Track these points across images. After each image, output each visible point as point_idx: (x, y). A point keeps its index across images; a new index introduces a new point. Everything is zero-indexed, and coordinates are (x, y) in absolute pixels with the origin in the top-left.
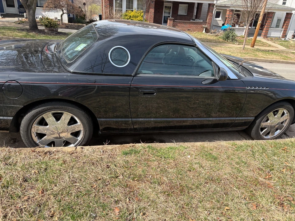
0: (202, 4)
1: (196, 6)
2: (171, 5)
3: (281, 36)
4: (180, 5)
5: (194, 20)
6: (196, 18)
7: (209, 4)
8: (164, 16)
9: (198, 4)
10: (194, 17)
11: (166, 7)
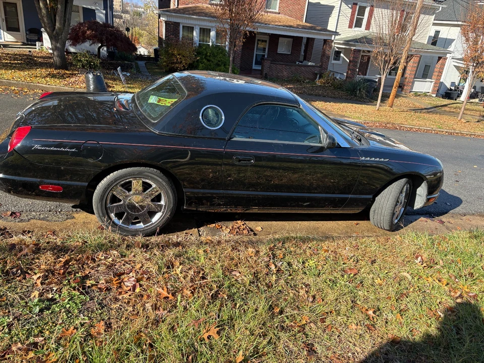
0: (313, 39)
1: (304, 41)
2: (267, 38)
3: (430, 91)
4: (281, 39)
5: (301, 62)
6: (305, 59)
7: (324, 40)
8: (256, 54)
9: (308, 39)
10: (302, 58)
11: (258, 40)
